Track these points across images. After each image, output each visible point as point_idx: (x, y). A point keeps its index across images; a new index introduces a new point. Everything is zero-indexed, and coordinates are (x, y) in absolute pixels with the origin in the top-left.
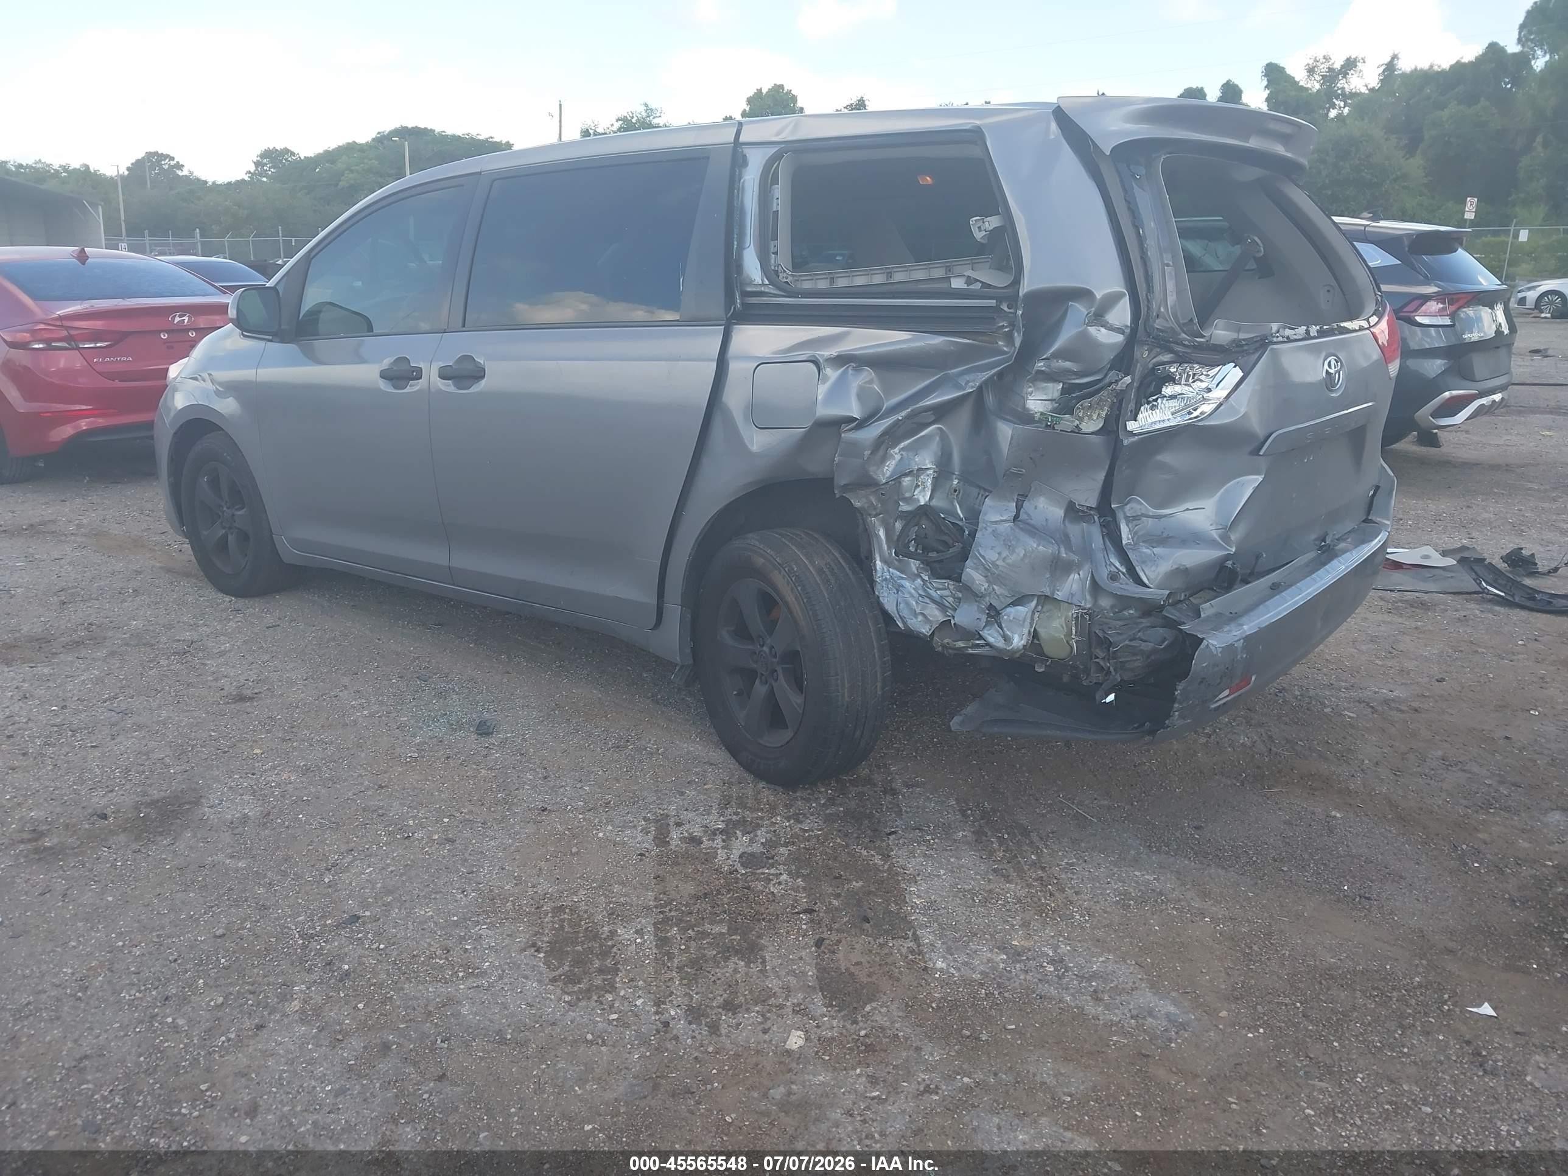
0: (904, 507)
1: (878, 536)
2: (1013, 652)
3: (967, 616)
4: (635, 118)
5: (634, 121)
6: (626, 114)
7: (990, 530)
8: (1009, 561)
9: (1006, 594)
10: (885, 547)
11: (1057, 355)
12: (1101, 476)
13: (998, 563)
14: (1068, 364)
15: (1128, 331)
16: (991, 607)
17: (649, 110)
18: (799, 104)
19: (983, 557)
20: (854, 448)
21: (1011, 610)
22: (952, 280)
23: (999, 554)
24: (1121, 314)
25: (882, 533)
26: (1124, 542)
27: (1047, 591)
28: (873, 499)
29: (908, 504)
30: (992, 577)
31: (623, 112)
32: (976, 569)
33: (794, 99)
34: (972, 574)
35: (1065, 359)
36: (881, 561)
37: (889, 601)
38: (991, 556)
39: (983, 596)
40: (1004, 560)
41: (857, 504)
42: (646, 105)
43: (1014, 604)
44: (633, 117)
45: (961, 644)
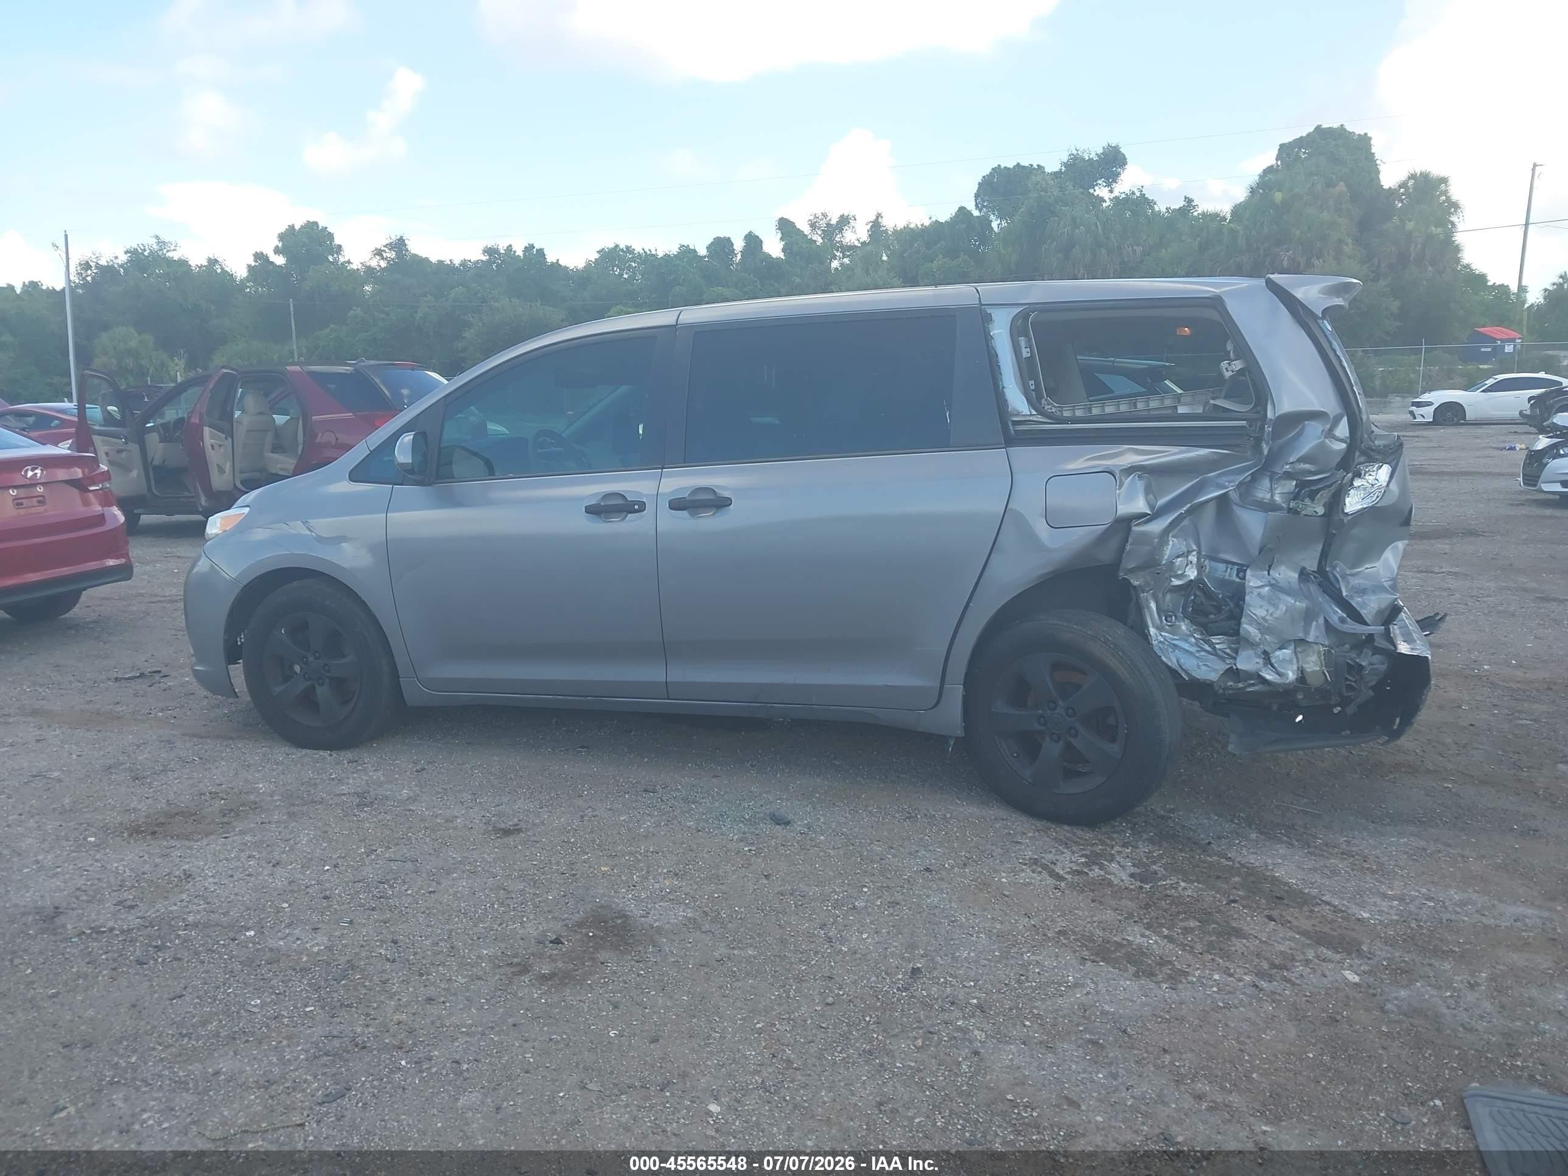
0: (1176, 582)
1: (1149, 608)
2: (1289, 684)
3: (1247, 662)
4: (148, 251)
5: (146, 253)
6: (136, 247)
7: (1255, 593)
8: (1275, 616)
9: (1275, 641)
10: (1156, 616)
11: (1299, 460)
12: (1320, 547)
13: (1267, 618)
14: (1307, 466)
15: (1348, 441)
16: (1265, 652)
17: (161, 243)
18: (337, 241)
19: (1255, 615)
20: (1146, 537)
21: (1278, 653)
22: (1179, 408)
23: (1267, 611)
24: (1343, 429)
25: (1153, 605)
26: (1344, 594)
27: (1301, 635)
28: (1148, 578)
29: (1180, 579)
30: (1264, 629)
31: (133, 244)
32: (1251, 625)
33: (331, 236)
34: (1248, 629)
35: (1305, 462)
36: (1153, 627)
37: (1171, 659)
38: (1261, 613)
39: (1258, 645)
40: (1271, 615)
41: (1136, 583)
42: (157, 237)
43: (1280, 649)
44: (145, 250)
45: (1241, 685)
